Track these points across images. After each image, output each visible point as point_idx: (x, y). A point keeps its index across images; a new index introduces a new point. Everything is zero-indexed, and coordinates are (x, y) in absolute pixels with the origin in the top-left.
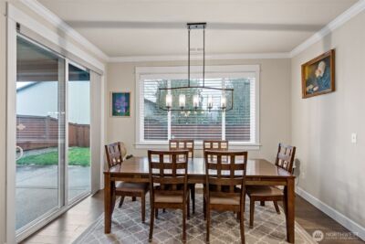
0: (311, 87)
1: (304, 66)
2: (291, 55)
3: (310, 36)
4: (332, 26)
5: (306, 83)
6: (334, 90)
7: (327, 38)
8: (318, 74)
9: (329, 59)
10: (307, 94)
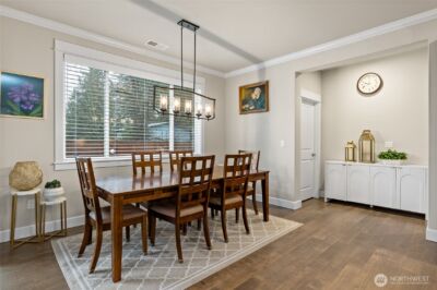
0: (247, 106)
1: (241, 89)
2: (227, 75)
3: (248, 65)
4: (268, 64)
5: (243, 102)
6: (268, 110)
7: (262, 71)
8: (254, 97)
9: (264, 87)
10: (243, 111)
